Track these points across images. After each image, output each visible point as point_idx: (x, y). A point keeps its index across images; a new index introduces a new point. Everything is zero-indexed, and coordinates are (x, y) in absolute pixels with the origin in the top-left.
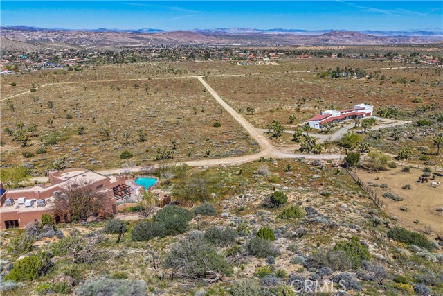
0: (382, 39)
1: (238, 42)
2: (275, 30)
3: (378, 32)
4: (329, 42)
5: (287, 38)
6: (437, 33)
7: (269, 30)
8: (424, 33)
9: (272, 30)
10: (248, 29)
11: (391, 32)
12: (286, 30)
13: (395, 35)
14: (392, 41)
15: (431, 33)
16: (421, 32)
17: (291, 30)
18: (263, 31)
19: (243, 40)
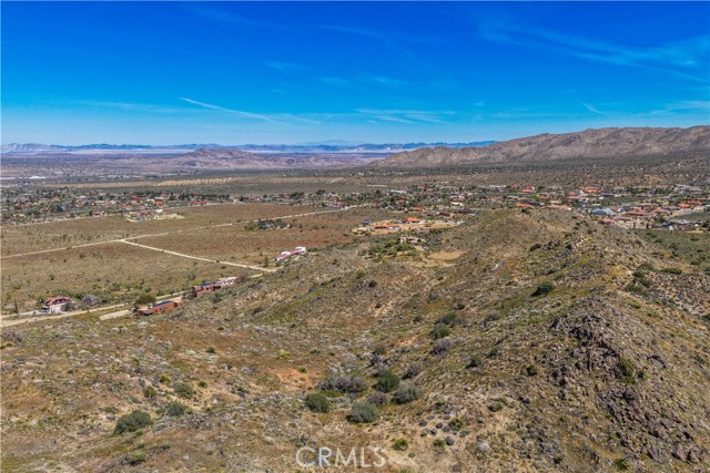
0: (274, 158)
1: (37, 173)
2: (94, 146)
3: (265, 147)
4: (198, 166)
5: (126, 161)
6: (342, 148)
7: (82, 147)
8: (327, 148)
9: (88, 147)
10: (39, 146)
11: (283, 147)
12: (115, 147)
13: (290, 151)
14: (287, 162)
15: (334, 148)
16: (322, 147)
17: (123, 147)
18: (70, 148)
19: (44, 169)
